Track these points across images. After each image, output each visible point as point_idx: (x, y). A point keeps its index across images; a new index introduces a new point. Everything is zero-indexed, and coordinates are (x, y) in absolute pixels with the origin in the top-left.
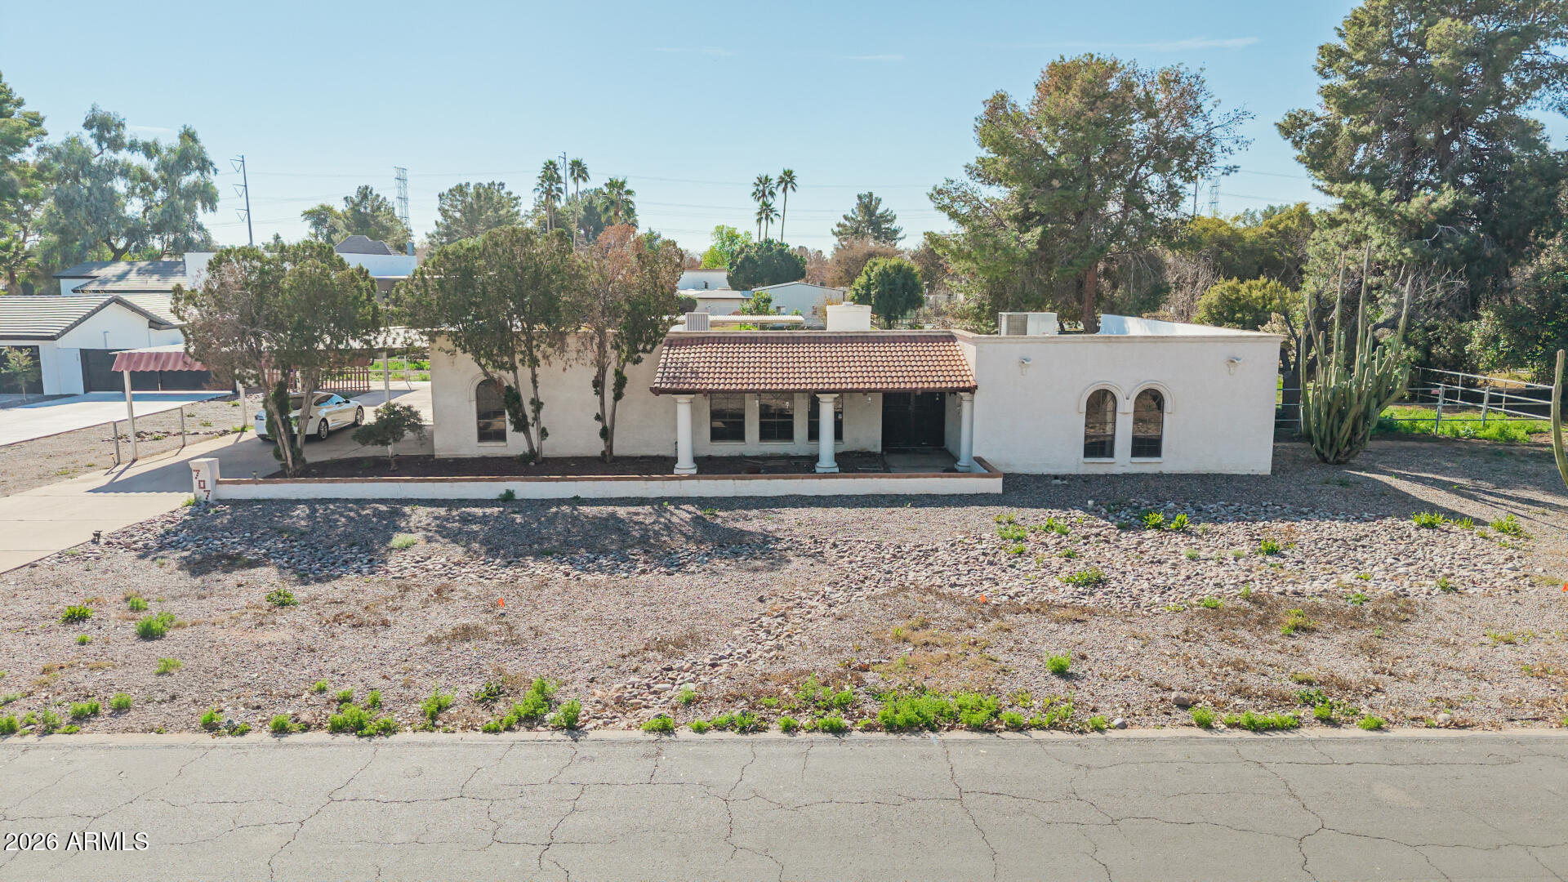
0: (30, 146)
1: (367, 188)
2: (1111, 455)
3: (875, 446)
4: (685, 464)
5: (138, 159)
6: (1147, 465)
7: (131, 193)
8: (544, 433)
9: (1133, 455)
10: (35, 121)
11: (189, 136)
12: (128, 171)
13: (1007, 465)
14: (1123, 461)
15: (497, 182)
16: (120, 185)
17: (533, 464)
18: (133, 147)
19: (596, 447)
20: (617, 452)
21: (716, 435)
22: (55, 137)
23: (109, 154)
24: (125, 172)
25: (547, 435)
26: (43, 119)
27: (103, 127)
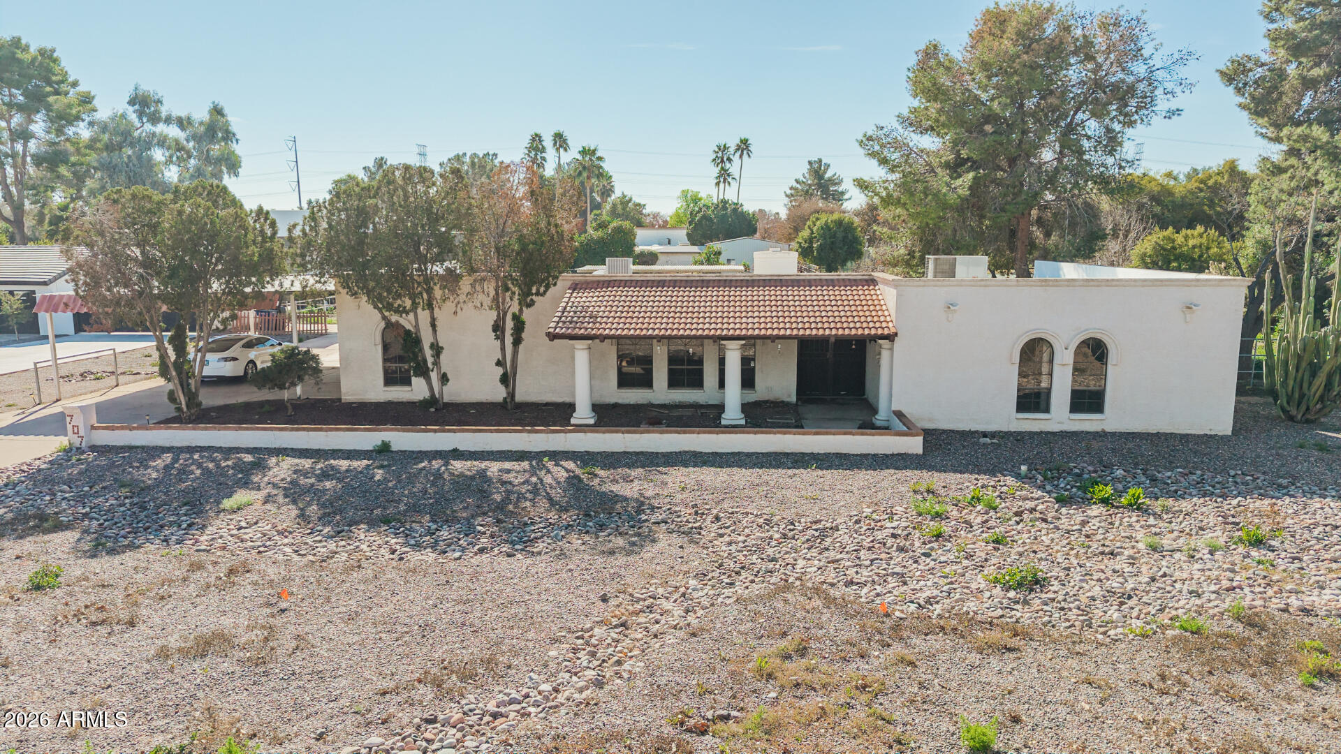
0: (83, 121)
1: (382, 159)
2: (1047, 411)
3: (789, 396)
4: (583, 414)
5: (173, 132)
6: (1087, 423)
7: (169, 161)
8: (444, 379)
9: (1071, 411)
10: (86, 100)
11: (217, 111)
12: (164, 142)
13: (930, 420)
14: (1060, 417)
15: (491, 153)
16: (158, 155)
17: (433, 410)
18: (168, 120)
19: (497, 393)
20: (519, 398)
21: (624, 381)
22: (104, 112)
23: (148, 127)
24: (162, 142)
25: (448, 380)
26: (93, 97)
27: (144, 103)
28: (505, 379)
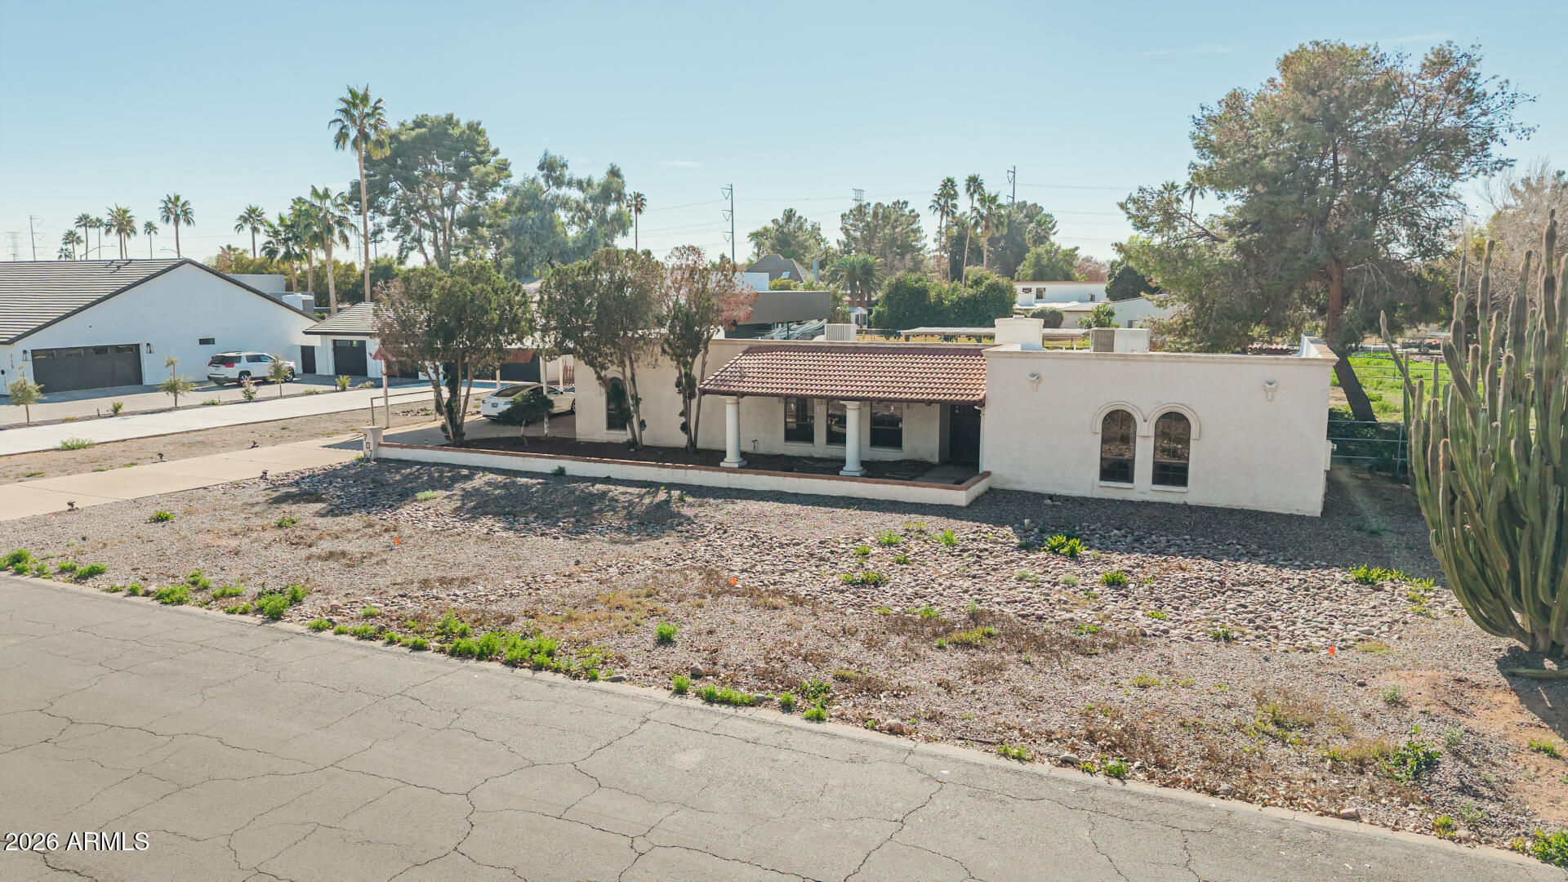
0: (500, 186)
1: (791, 210)
2: (1131, 481)
3: (932, 457)
4: (731, 459)
5: (575, 194)
6: (1170, 494)
7: (572, 221)
8: (642, 424)
9: (1155, 482)
10: (503, 168)
11: (614, 173)
12: (567, 203)
13: (1019, 482)
14: (1142, 487)
16: (562, 215)
17: (632, 450)
18: (570, 184)
19: (681, 440)
20: (700, 445)
21: (790, 436)
22: (516, 180)
23: (554, 190)
24: (565, 204)
25: (645, 426)
26: (509, 164)
27: (550, 167)
28: (685, 427)
